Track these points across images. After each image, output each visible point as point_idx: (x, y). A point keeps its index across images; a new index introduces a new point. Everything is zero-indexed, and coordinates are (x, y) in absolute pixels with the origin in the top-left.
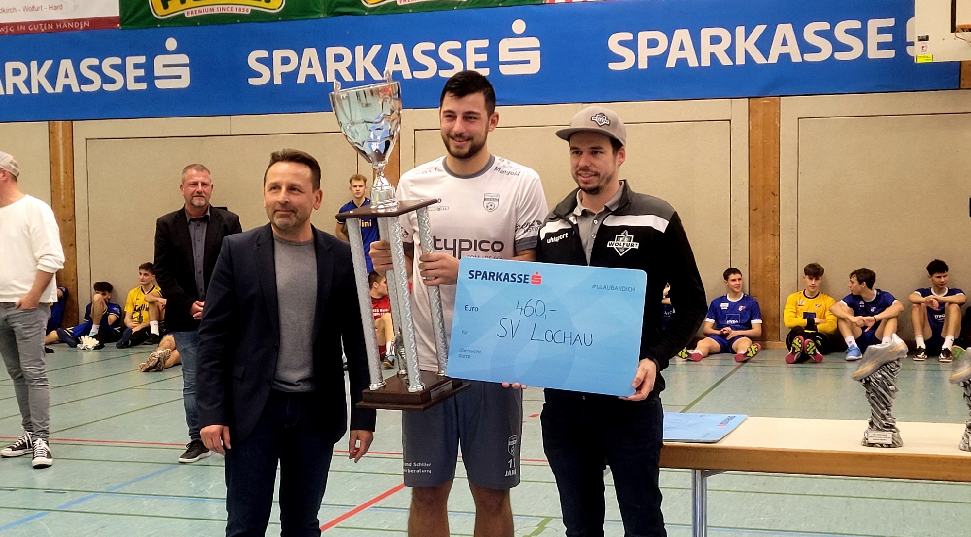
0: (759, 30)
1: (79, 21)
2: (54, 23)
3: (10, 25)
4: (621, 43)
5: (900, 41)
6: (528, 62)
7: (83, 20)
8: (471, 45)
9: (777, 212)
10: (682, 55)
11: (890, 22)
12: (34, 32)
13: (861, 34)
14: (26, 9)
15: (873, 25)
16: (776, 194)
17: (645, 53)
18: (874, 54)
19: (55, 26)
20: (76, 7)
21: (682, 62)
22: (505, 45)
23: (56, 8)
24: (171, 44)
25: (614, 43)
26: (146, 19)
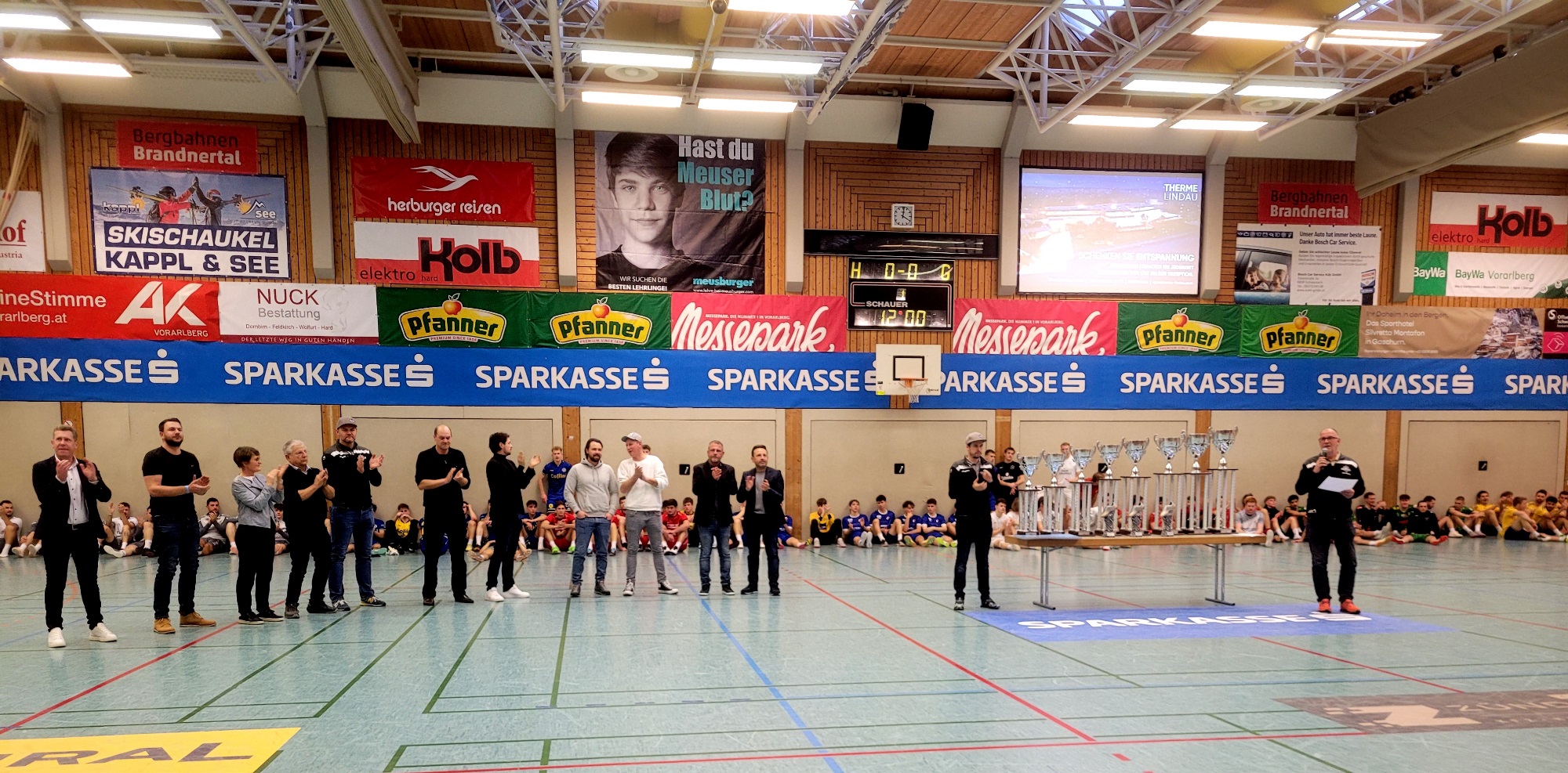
0: (791, 372)
1: (346, 338)
2: (326, 338)
3: (288, 337)
4: (716, 375)
5: (861, 383)
6: (661, 382)
7: (350, 338)
8: (626, 371)
9: (800, 471)
10: (750, 383)
11: (857, 372)
12: (309, 344)
13: (843, 378)
14: (301, 327)
15: (849, 373)
16: (800, 461)
17: (729, 381)
18: (849, 388)
19: (326, 340)
20: (344, 329)
21: (750, 387)
22: (647, 372)
23: (327, 328)
24: (419, 358)
25: (712, 374)
26: (401, 340)
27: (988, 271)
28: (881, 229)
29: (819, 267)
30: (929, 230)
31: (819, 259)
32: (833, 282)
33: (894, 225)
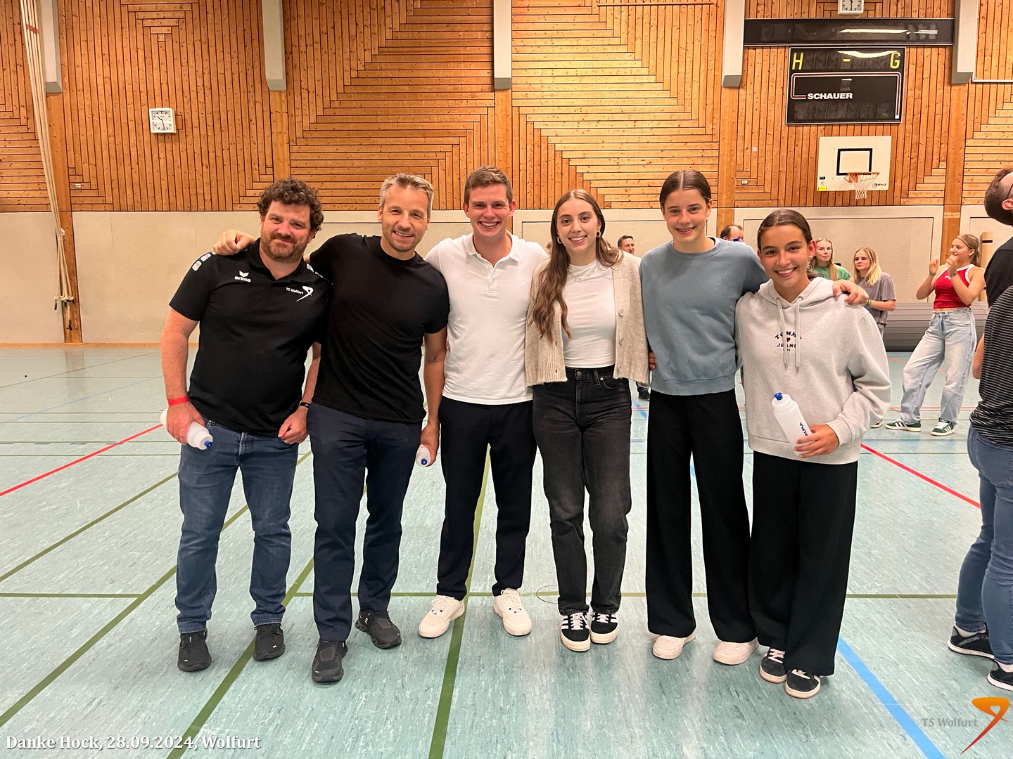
27: (941, 58)
28: (827, 16)
29: (758, 60)
30: (878, 16)
31: (758, 51)
32: (773, 75)
33: (841, 11)
